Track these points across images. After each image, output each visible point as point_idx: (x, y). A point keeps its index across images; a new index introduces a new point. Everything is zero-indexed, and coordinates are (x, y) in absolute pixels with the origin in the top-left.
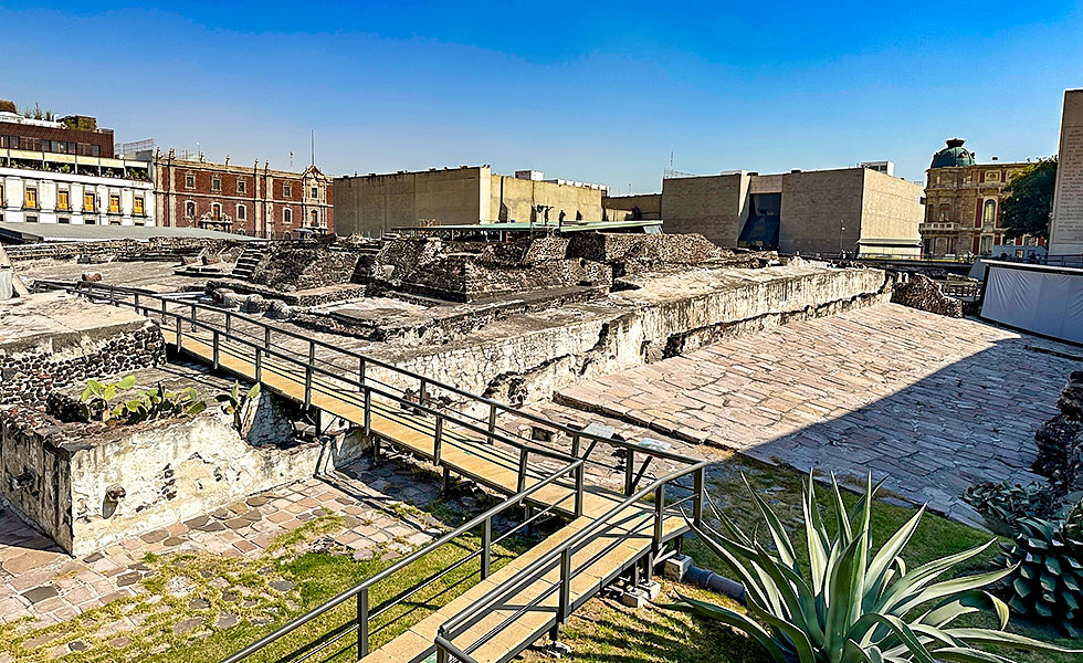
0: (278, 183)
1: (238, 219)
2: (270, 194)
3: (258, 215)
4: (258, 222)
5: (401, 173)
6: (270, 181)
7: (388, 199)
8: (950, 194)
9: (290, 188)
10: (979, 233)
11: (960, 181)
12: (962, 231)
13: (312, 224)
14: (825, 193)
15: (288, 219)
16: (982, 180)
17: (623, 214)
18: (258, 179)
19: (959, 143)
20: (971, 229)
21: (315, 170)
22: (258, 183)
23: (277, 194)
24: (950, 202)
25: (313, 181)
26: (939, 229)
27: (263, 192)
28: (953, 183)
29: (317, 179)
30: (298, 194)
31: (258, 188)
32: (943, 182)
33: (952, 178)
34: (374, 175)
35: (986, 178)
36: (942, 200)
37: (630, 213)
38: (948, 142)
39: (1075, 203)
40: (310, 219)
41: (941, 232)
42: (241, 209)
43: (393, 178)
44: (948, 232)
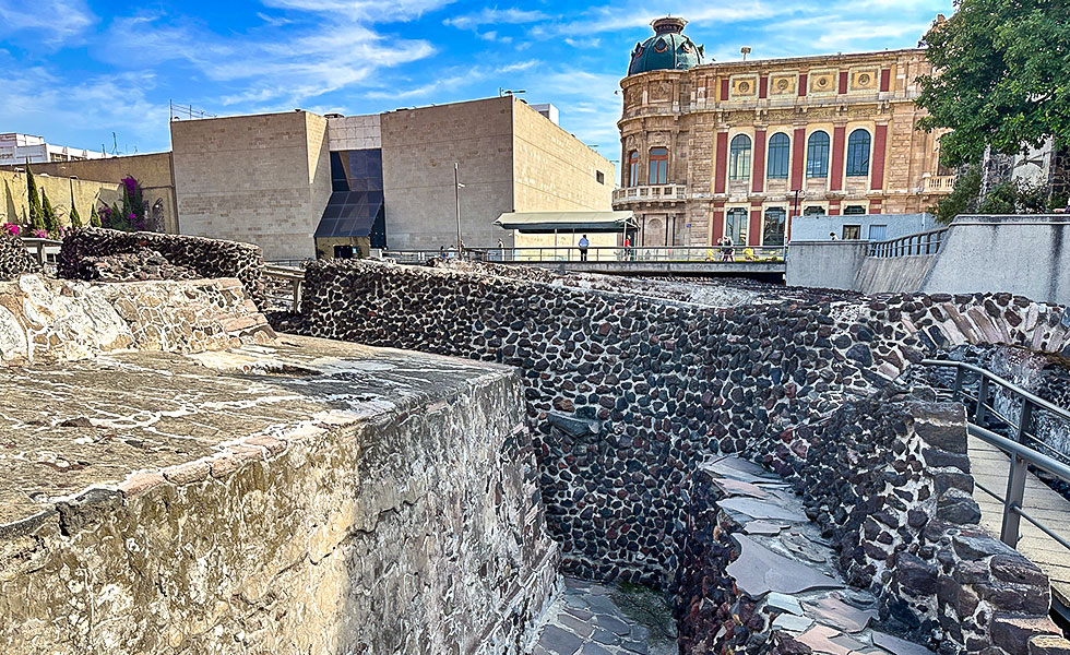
8: (667, 126)
11: (685, 100)
12: (689, 201)
16: (725, 97)
19: (675, 25)
20: (708, 196)
24: (666, 142)
26: (650, 198)
28: (671, 102)
32: (654, 102)
33: (670, 95)
35: (732, 91)
36: (654, 140)
41: (655, 205)
44: (667, 205)
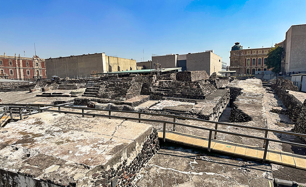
0: (24, 61)
1: (10, 75)
2: (21, 65)
3: (18, 73)
4: (18, 75)
5: (71, 56)
6: (21, 61)
7: (67, 65)
8: (238, 58)
9: (28, 63)
10: (246, 68)
11: (240, 54)
12: (241, 68)
13: (37, 75)
14: (199, 59)
15: (28, 74)
16: (246, 54)
17: (141, 68)
18: (16, 60)
19: (238, 44)
20: (244, 67)
21: (37, 57)
22: (17, 62)
23: (24, 65)
24: (238, 60)
25: (36, 60)
26: (235, 67)
27: (19, 65)
28: (238, 54)
29: (37, 60)
30: (31, 65)
31: (17, 63)
32: (236, 55)
34: (61, 57)
36: (235, 60)
37: (143, 67)
38: (235, 43)
39: (296, 57)
40: (36, 73)
41: (236, 68)
42: (12, 71)
43: (69, 58)
44: (238, 68)
